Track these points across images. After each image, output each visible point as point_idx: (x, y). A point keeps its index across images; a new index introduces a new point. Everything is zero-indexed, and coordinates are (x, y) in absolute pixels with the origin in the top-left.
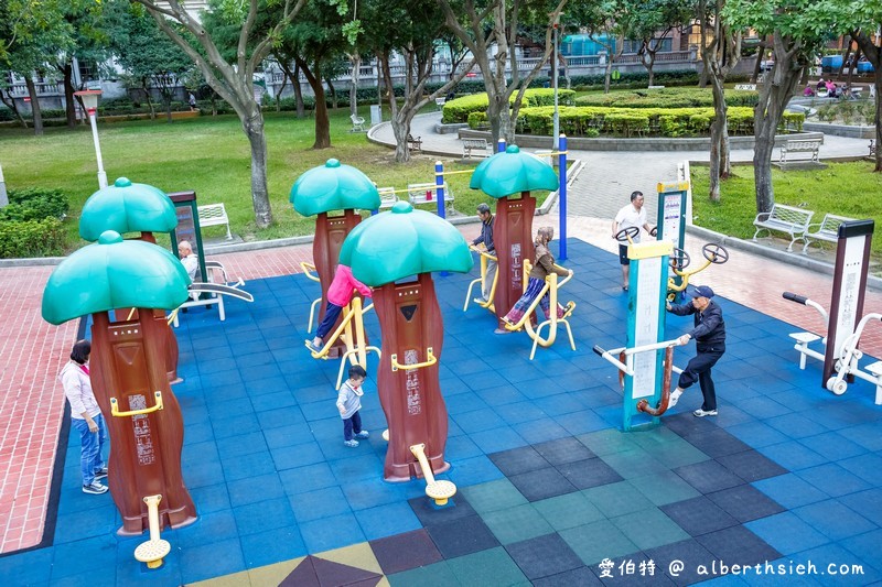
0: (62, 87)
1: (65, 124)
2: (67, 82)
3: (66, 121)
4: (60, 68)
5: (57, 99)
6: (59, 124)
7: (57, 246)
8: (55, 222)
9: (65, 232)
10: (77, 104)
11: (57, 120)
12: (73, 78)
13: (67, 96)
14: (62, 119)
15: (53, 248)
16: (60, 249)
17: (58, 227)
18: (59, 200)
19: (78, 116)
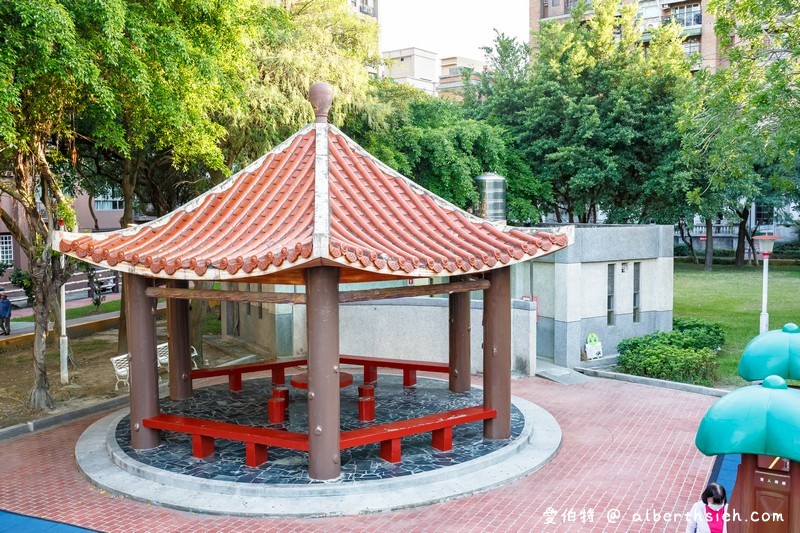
0: (737, 230)
1: (733, 263)
2: (742, 226)
3: (734, 260)
4: (738, 212)
5: (729, 240)
6: (727, 263)
7: (708, 377)
8: (711, 354)
9: (717, 365)
10: (747, 246)
11: (726, 258)
12: (748, 222)
13: (739, 238)
14: (731, 259)
15: (704, 378)
16: (710, 380)
17: (711, 359)
18: (717, 334)
19: (746, 257)
